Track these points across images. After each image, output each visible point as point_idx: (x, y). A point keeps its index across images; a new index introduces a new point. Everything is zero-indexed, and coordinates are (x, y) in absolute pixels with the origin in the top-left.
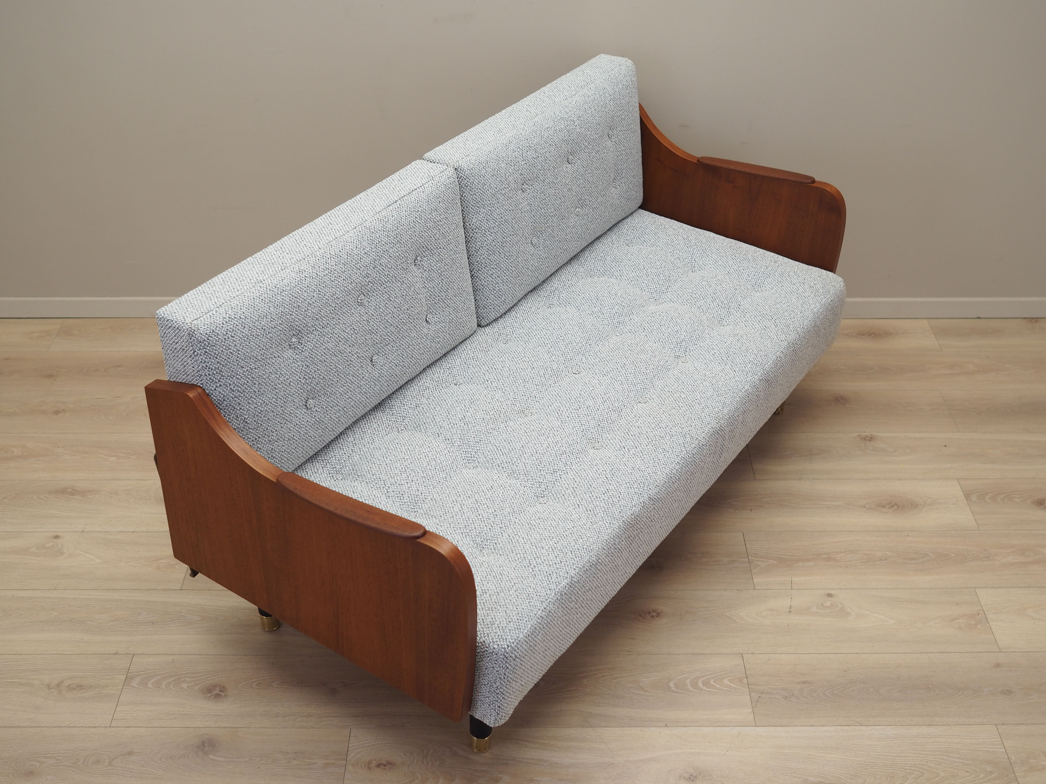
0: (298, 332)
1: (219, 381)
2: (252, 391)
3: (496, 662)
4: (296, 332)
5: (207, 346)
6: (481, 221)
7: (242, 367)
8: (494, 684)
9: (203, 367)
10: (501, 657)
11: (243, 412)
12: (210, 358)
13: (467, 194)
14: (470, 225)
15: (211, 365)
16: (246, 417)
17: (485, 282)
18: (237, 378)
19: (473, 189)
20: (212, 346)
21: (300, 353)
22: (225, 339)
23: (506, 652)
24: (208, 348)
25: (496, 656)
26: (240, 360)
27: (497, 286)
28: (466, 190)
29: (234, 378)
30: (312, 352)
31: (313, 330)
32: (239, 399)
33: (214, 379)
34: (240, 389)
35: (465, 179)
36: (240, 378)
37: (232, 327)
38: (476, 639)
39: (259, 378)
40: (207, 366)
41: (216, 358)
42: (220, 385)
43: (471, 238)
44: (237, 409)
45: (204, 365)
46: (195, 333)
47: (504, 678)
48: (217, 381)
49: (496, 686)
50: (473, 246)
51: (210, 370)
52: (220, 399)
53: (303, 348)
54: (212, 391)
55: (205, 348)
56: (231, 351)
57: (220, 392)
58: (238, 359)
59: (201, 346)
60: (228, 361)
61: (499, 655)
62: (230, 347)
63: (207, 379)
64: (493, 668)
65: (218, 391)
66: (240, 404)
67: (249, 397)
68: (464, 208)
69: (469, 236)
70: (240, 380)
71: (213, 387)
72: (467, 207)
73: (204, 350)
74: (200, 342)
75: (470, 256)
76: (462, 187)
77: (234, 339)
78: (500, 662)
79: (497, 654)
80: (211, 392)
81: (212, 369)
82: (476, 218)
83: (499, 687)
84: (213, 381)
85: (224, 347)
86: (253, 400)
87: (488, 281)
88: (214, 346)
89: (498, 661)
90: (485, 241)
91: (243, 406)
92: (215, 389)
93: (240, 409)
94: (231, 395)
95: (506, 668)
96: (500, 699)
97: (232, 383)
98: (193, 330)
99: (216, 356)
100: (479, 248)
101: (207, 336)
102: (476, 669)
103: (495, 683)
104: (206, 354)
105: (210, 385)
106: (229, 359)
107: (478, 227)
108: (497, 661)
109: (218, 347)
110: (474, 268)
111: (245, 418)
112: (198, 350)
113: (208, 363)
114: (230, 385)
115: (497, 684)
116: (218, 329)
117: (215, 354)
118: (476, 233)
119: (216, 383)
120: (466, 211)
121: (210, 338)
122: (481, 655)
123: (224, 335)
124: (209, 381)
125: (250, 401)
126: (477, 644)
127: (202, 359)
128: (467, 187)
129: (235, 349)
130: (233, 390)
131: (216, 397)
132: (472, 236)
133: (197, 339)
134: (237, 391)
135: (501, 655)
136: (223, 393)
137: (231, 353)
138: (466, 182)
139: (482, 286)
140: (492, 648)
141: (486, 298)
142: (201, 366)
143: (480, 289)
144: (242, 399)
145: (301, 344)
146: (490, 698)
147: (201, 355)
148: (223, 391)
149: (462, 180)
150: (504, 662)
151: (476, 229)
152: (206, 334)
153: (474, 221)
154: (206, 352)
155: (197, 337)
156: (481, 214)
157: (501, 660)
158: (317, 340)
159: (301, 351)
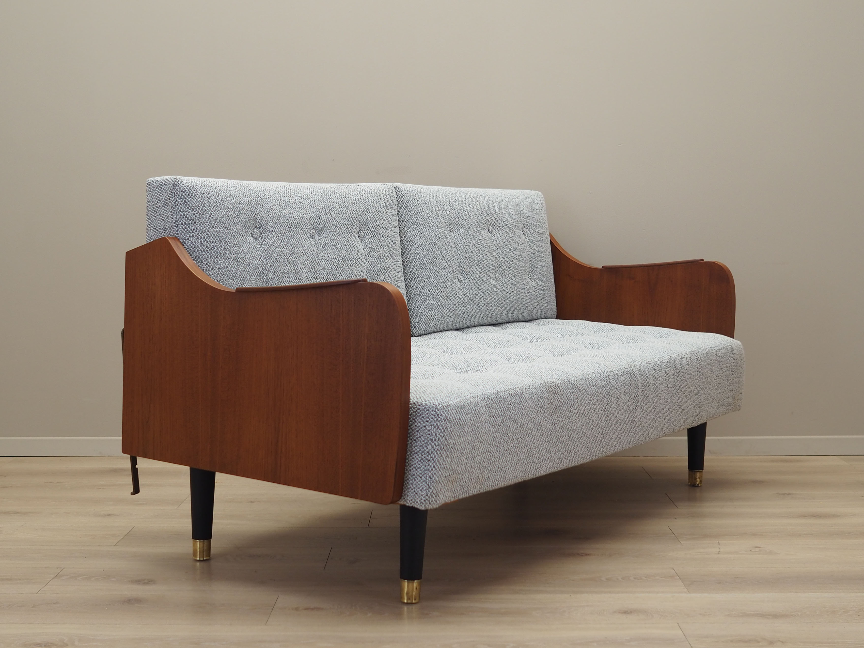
0: (260, 225)
1: (193, 232)
2: (218, 251)
3: (428, 420)
4: (259, 226)
5: (187, 197)
6: (415, 236)
7: (213, 227)
8: (425, 449)
9: (181, 215)
10: (433, 413)
11: (209, 268)
12: (188, 208)
13: (403, 210)
14: (405, 237)
15: (188, 214)
16: (211, 273)
17: (417, 291)
18: (207, 234)
19: (408, 206)
20: (191, 198)
21: (259, 244)
22: (202, 197)
23: (437, 408)
24: (188, 198)
25: (427, 412)
26: (212, 220)
27: (427, 298)
28: (402, 206)
29: (205, 233)
30: (270, 248)
31: (272, 231)
32: (207, 255)
33: (189, 229)
34: (208, 245)
35: (402, 197)
36: (210, 235)
37: (208, 190)
38: (409, 402)
39: (225, 243)
40: (184, 215)
41: (193, 210)
42: (193, 236)
43: (406, 250)
44: (204, 263)
45: (182, 214)
46: (179, 183)
47: (435, 440)
48: (191, 231)
49: (427, 450)
50: (407, 257)
51: (186, 219)
52: (191, 249)
53: (263, 242)
54: (185, 239)
55: (185, 198)
56: (206, 209)
57: (192, 243)
58: (210, 218)
59: (182, 195)
60: (202, 216)
61: (430, 410)
62: (205, 205)
63: (182, 227)
64: (425, 427)
65: (190, 240)
66: (207, 259)
67: (215, 256)
68: (400, 222)
69: (404, 248)
70: (210, 237)
71: (187, 236)
72: (403, 221)
73: (185, 199)
74: (182, 191)
75: (404, 266)
76: (399, 203)
77: (209, 200)
78: (432, 420)
79: (428, 410)
80: (185, 241)
81: (188, 219)
82: (410, 232)
83: (430, 452)
84: (187, 230)
85: (200, 203)
86: (218, 260)
87: (420, 291)
88: (193, 198)
89: (430, 418)
90: (418, 254)
91: (209, 262)
92: (188, 239)
93: (207, 264)
94: (201, 248)
95: (437, 427)
96: (431, 467)
97: (203, 237)
98: (177, 181)
99: (193, 207)
100: (413, 259)
101: (188, 188)
102: (409, 435)
103: (426, 447)
104: (186, 203)
105: (185, 234)
106: (203, 214)
107: (412, 240)
108: (428, 418)
109: (196, 201)
110: (408, 278)
111: (209, 274)
112: (179, 199)
113: (186, 212)
114: (201, 238)
115: (428, 447)
116: (197, 186)
117: (192, 205)
118: (410, 245)
119: (190, 232)
120: (402, 225)
121: (190, 190)
122: (414, 416)
123: (201, 193)
124: (184, 230)
125: (215, 260)
126: (410, 405)
127: (181, 208)
128: (403, 203)
129: (208, 209)
130: (203, 244)
131: (188, 246)
132: (407, 248)
133: (180, 188)
134: (206, 246)
135: (432, 411)
136: (195, 244)
137: (205, 210)
138: (402, 199)
139: (415, 295)
140: (424, 404)
141: (418, 307)
142: (179, 215)
143: (413, 298)
144: (209, 256)
145: (262, 238)
146: (422, 468)
147: (181, 204)
148: (195, 242)
149: (399, 197)
150: (435, 419)
151: (410, 242)
152: (188, 187)
153: (409, 234)
154: (186, 202)
155: (180, 186)
156: (414, 230)
157: (432, 416)
158: (275, 240)
159: (261, 243)
